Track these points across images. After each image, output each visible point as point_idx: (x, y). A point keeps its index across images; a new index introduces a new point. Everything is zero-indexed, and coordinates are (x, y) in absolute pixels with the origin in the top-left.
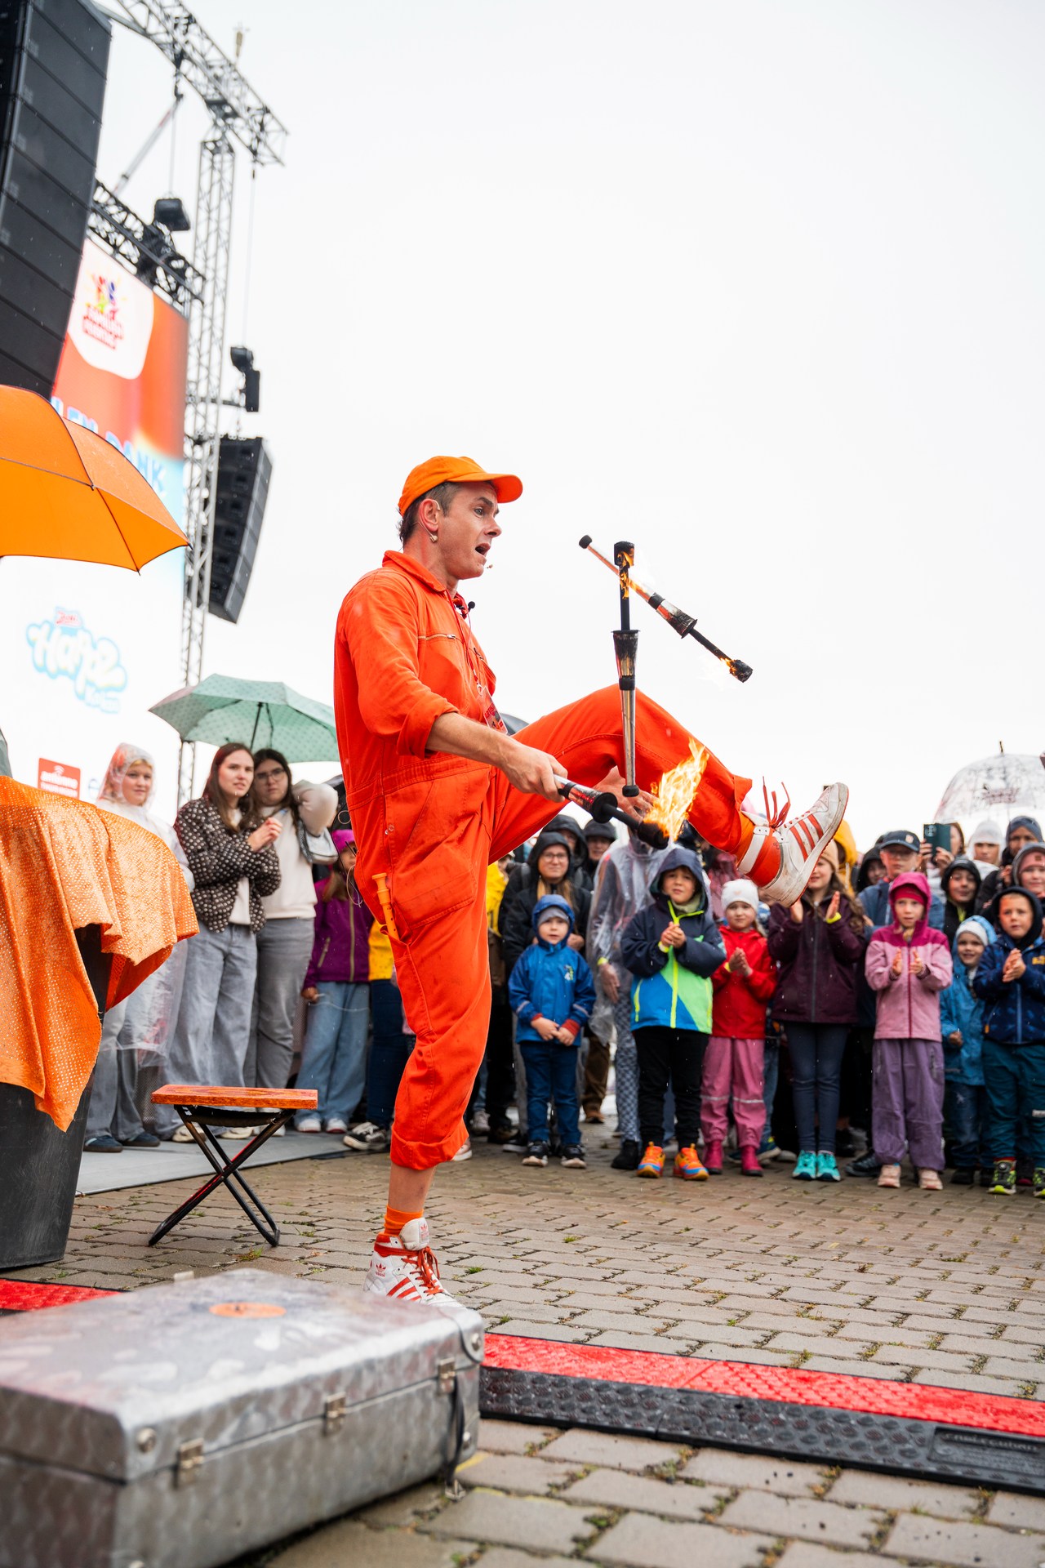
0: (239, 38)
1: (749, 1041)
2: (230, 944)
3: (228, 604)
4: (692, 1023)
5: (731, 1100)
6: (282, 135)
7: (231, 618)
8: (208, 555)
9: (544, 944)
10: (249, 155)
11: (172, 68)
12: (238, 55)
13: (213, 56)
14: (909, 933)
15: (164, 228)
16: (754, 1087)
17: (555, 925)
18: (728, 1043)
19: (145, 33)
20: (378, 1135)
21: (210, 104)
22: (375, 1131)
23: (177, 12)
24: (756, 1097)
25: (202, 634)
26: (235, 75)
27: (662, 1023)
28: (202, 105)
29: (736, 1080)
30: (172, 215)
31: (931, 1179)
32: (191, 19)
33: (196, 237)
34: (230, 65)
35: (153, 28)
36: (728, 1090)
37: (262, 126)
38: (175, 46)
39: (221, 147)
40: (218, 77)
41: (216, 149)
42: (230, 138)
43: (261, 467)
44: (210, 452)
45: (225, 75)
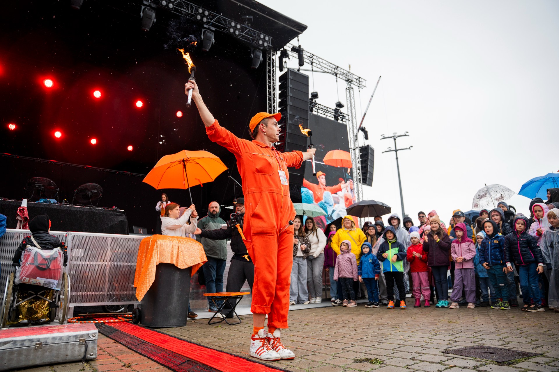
0: (350, 66)
1: (422, 272)
2: (298, 261)
3: (367, 182)
4: (397, 270)
5: (421, 288)
6: (365, 81)
7: (370, 185)
8: (361, 173)
10: (358, 87)
11: (335, 77)
12: (350, 70)
13: (345, 72)
14: (460, 239)
15: (338, 108)
17: (366, 249)
18: (417, 273)
19: (328, 73)
20: (340, 302)
21: (346, 81)
22: (339, 301)
23: (334, 67)
24: (425, 287)
25: (362, 190)
26: (350, 74)
27: (388, 271)
28: (345, 81)
29: (421, 283)
30: (340, 105)
31: (471, 305)
32: (337, 67)
33: (348, 107)
34: (349, 72)
35: (330, 71)
36: (419, 285)
37: (359, 81)
38: (335, 73)
39: (350, 88)
40: (347, 75)
41: (349, 89)
42: (352, 86)
43: (369, 151)
44: (357, 151)
45: (348, 74)
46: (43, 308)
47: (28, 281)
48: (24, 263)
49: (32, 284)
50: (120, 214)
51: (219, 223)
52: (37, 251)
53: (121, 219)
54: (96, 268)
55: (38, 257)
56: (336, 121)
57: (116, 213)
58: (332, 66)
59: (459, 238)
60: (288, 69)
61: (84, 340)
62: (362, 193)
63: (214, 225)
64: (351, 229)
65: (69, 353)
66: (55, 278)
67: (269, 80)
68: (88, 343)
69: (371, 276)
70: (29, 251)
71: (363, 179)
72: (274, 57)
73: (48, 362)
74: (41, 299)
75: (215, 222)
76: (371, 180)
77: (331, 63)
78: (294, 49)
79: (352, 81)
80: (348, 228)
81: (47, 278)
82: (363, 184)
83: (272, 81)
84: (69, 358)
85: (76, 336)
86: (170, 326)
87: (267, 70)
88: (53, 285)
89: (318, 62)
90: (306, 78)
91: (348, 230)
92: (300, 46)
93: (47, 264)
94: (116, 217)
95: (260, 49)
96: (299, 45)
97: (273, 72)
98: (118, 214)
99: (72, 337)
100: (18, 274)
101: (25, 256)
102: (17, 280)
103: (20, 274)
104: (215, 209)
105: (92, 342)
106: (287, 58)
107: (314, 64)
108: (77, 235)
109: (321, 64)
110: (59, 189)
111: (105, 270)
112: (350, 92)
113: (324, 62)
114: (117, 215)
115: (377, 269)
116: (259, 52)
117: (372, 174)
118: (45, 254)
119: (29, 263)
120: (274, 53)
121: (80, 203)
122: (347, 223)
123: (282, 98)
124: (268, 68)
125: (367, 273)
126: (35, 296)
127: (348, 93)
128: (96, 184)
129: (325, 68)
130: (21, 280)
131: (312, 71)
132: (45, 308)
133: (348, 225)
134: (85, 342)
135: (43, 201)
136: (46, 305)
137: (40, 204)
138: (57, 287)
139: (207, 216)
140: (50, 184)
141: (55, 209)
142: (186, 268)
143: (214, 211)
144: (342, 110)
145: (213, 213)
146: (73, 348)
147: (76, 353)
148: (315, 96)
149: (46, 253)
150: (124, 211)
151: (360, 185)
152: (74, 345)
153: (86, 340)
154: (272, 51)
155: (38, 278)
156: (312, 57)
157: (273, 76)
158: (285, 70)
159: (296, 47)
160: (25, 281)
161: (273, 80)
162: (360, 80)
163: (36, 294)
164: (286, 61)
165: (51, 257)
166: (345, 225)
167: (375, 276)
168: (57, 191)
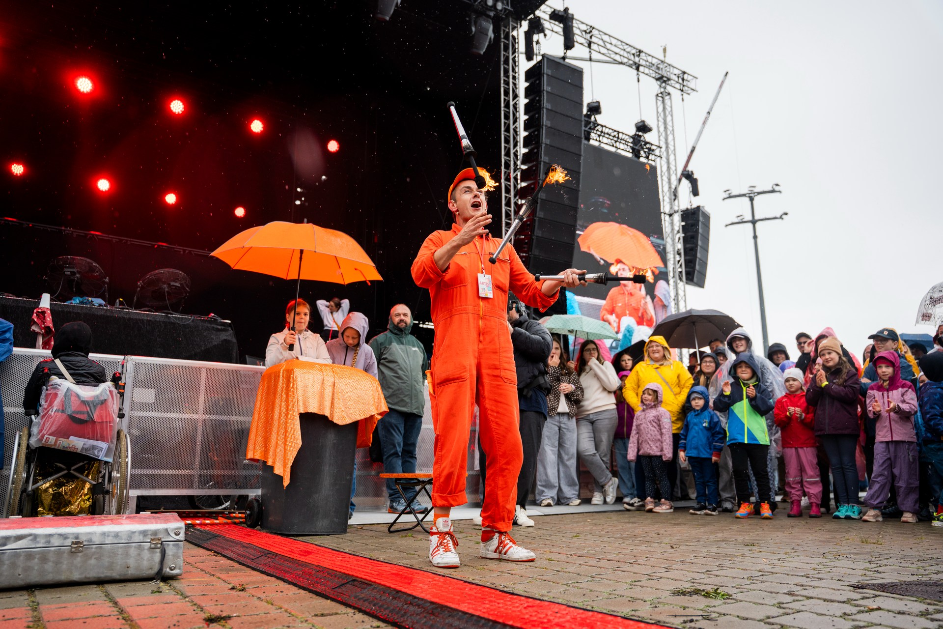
0: (665, 50)
1: (805, 448)
3: (695, 279)
4: (757, 440)
5: (802, 480)
6: (695, 79)
7: (701, 284)
8: (682, 261)
9: (695, 410)
10: (680, 92)
11: (635, 72)
12: (665, 57)
13: (655, 61)
14: (886, 384)
15: (640, 134)
16: (810, 471)
17: (697, 401)
18: (794, 449)
19: (621, 63)
20: (641, 503)
21: (657, 79)
22: (639, 502)
23: (634, 51)
24: (812, 477)
25: (685, 295)
26: (666, 65)
27: (740, 441)
28: (654, 81)
30: (643, 128)
32: (640, 52)
33: (659, 131)
34: (662, 62)
35: (625, 60)
37: (683, 80)
38: (635, 63)
39: (665, 94)
40: (658, 68)
41: (663, 96)
42: (669, 89)
43: (701, 219)
44: (677, 218)
45: (661, 66)
46: (81, 496)
47: (53, 443)
48: (46, 409)
49: (61, 448)
50: (223, 327)
51: (409, 345)
52: (70, 387)
53: (225, 338)
54: (178, 425)
55: (73, 398)
56: (636, 159)
57: (215, 326)
58: (629, 49)
59: (884, 381)
60: (543, 56)
61: (159, 540)
62: (685, 301)
63: (401, 349)
64: (662, 363)
65: (132, 562)
66: (103, 439)
67: (506, 79)
68: (166, 546)
69: (704, 455)
70: (55, 387)
71: (687, 273)
72: (515, 33)
73: (95, 577)
74: (78, 478)
75: (402, 344)
76: (703, 275)
77: (627, 44)
78: (555, 16)
79: (669, 79)
80: (656, 360)
81: (89, 438)
82: (687, 283)
83: (511, 80)
84: (132, 572)
85: (144, 533)
86: (317, 532)
87: (502, 59)
88: (99, 451)
89: (601, 43)
90: (578, 73)
91: (657, 365)
92: (566, 10)
93: (88, 412)
94: (214, 332)
95: (489, 16)
96: (565, 7)
97: (514, 61)
98: (219, 327)
99: (137, 534)
100: (35, 430)
101: (47, 396)
102: (33, 441)
103: (40, 428)
104: (402, 317)
105: (174, 545)
106: (542, 35)
107: (593, 46)
108: (143, 362)
109: (608, 46)
110: (109, 280)
111: (196, 429)
112: (663, 102)
113: (614, 41)
114: (218, 330)
115: (717, 442)
116: (487, 21)
117: (704, 264)
118: (84, 393)
119: (55, 409)
120: (516, 25)
121: (147, 306)
122: (654, 352)
123: (531, 114)
124: (504, 55)
125: (696, 448)
126: (66, 472)
127: (660, 103)
128: (178, 271)
129: (616, 54)
130: (40, 440)
131: (591, 60)
132: (85, 495)
133: (657, 355)
134: (161, 544)
135: (78, 302)
136: (86, 491)
137: (74, 306)
138: (106, 456)
139: (388, 333)
140: (92, 269)
141: (101, 317)
142: (348, 423)
143: (401, 321)
144: (648, 137)
145: (400, 325)
146: (139, 555)
147: (145, 564)
148: (595, 109)
149: (87, 392)
150: (229, 322)
151: (681, 285)
152: (140, 548)
153: (163, 540)
154: (512, 21)
155: (72, 438)
156: (591, 32)
157: (514, 70)
158: (537, 59)
159: (559, 11)
160: (49, 443)
161: (514, 78)
162: (686, 76)
163: (69, 469)
164: (540, 41)
165: (96, 399)
166: (651, 355)
167: (712, 455)
168: (105, 283)
